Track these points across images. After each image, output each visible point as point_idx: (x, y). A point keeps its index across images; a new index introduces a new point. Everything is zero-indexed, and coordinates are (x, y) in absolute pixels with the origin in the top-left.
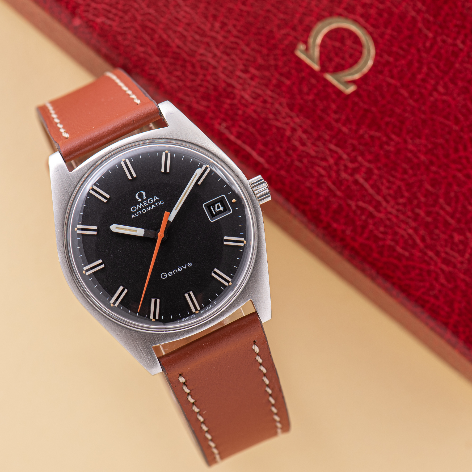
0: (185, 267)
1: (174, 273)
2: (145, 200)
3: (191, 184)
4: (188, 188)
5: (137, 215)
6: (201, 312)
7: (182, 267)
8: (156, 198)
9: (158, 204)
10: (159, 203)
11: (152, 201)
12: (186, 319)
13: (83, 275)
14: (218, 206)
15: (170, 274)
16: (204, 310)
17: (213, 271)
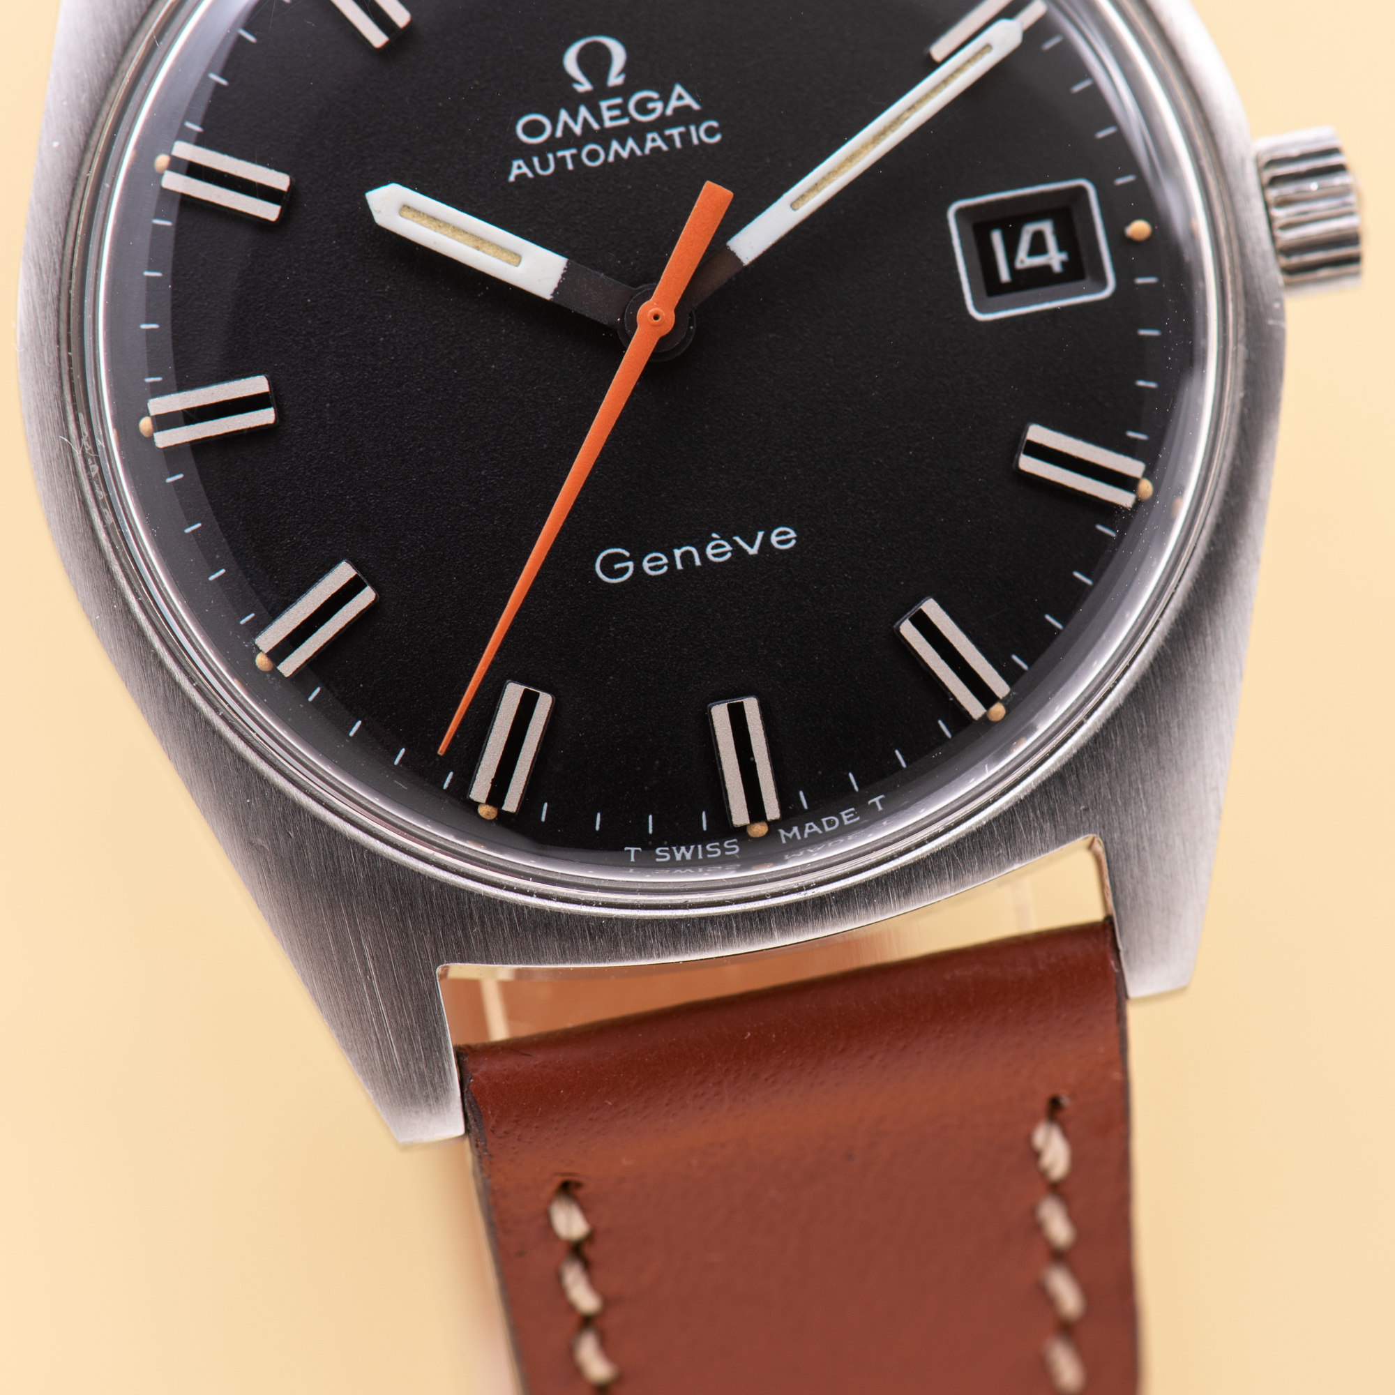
0: (752, 546)
1: (679, 566)
2: (615, 91)
3: (936, 89)
4: (912, 108)
5: (545, 165)
6: (779, 833)
7: (737, 539)
8: (680, 97)
9: (685, 137)
10: (693, 129)
11: (653, 110)
12: (683, 853)
13: (135, 445)
14: (1038, 239)
15: (653, 564)
16: (802, 831)
17: (912, 613)
